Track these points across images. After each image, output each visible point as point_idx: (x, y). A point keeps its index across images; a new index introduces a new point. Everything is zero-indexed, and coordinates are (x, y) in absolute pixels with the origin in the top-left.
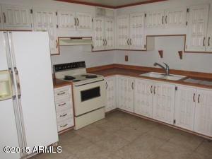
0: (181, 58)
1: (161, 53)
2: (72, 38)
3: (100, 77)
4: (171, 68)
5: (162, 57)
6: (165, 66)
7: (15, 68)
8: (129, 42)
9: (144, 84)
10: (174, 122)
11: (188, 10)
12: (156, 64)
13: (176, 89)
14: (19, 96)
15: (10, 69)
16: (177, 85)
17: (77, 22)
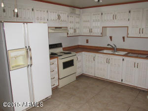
0: (124, 41)
1: (111, 38)
2: (56, 28)
3: (73, 53)
4: (117, 47)
5: (111, 40)
6: (114, 46)
7: (29, 47)
8: (91, 31)
9: (101, 57)
10: (122, 80)
11: (130, 12)
12: (108, 45)
13: (123, 60)
14: (31, 65)
15: (26, 47)
16: (124, 57)
17: (59, 17)
